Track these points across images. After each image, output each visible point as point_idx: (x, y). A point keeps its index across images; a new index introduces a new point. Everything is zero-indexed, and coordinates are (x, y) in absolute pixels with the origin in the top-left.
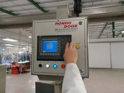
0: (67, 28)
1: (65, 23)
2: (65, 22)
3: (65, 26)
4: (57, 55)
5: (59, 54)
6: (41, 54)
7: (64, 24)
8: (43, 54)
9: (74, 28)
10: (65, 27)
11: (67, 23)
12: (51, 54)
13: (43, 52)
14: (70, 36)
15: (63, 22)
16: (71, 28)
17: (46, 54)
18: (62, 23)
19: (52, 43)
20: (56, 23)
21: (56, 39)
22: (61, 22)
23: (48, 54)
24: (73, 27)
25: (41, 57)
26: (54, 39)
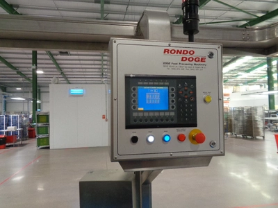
0: (187, 62)
1: (184, 51)
2: (183, 49)
3: (183, 58)
4: (170, 116)
5: (172, 114)
6: (135, 114)
7: (180, 53)
8: (141, 114)
9: (200, 63)
10: (182, 60)
11: (187, 51)
12: (157, 114)
13: (139, 109)
14: (194, 78)
15: (180, 49)
16: (194, 62)
17: (146, 114)
18: (178, 51)
19: (159, 90)
20: (165, 50)
21: (167, 84)
22: (176, 49)
23: (151, 114)
24: (199, 61)
25: (135, 121)
26: (162, 83)
